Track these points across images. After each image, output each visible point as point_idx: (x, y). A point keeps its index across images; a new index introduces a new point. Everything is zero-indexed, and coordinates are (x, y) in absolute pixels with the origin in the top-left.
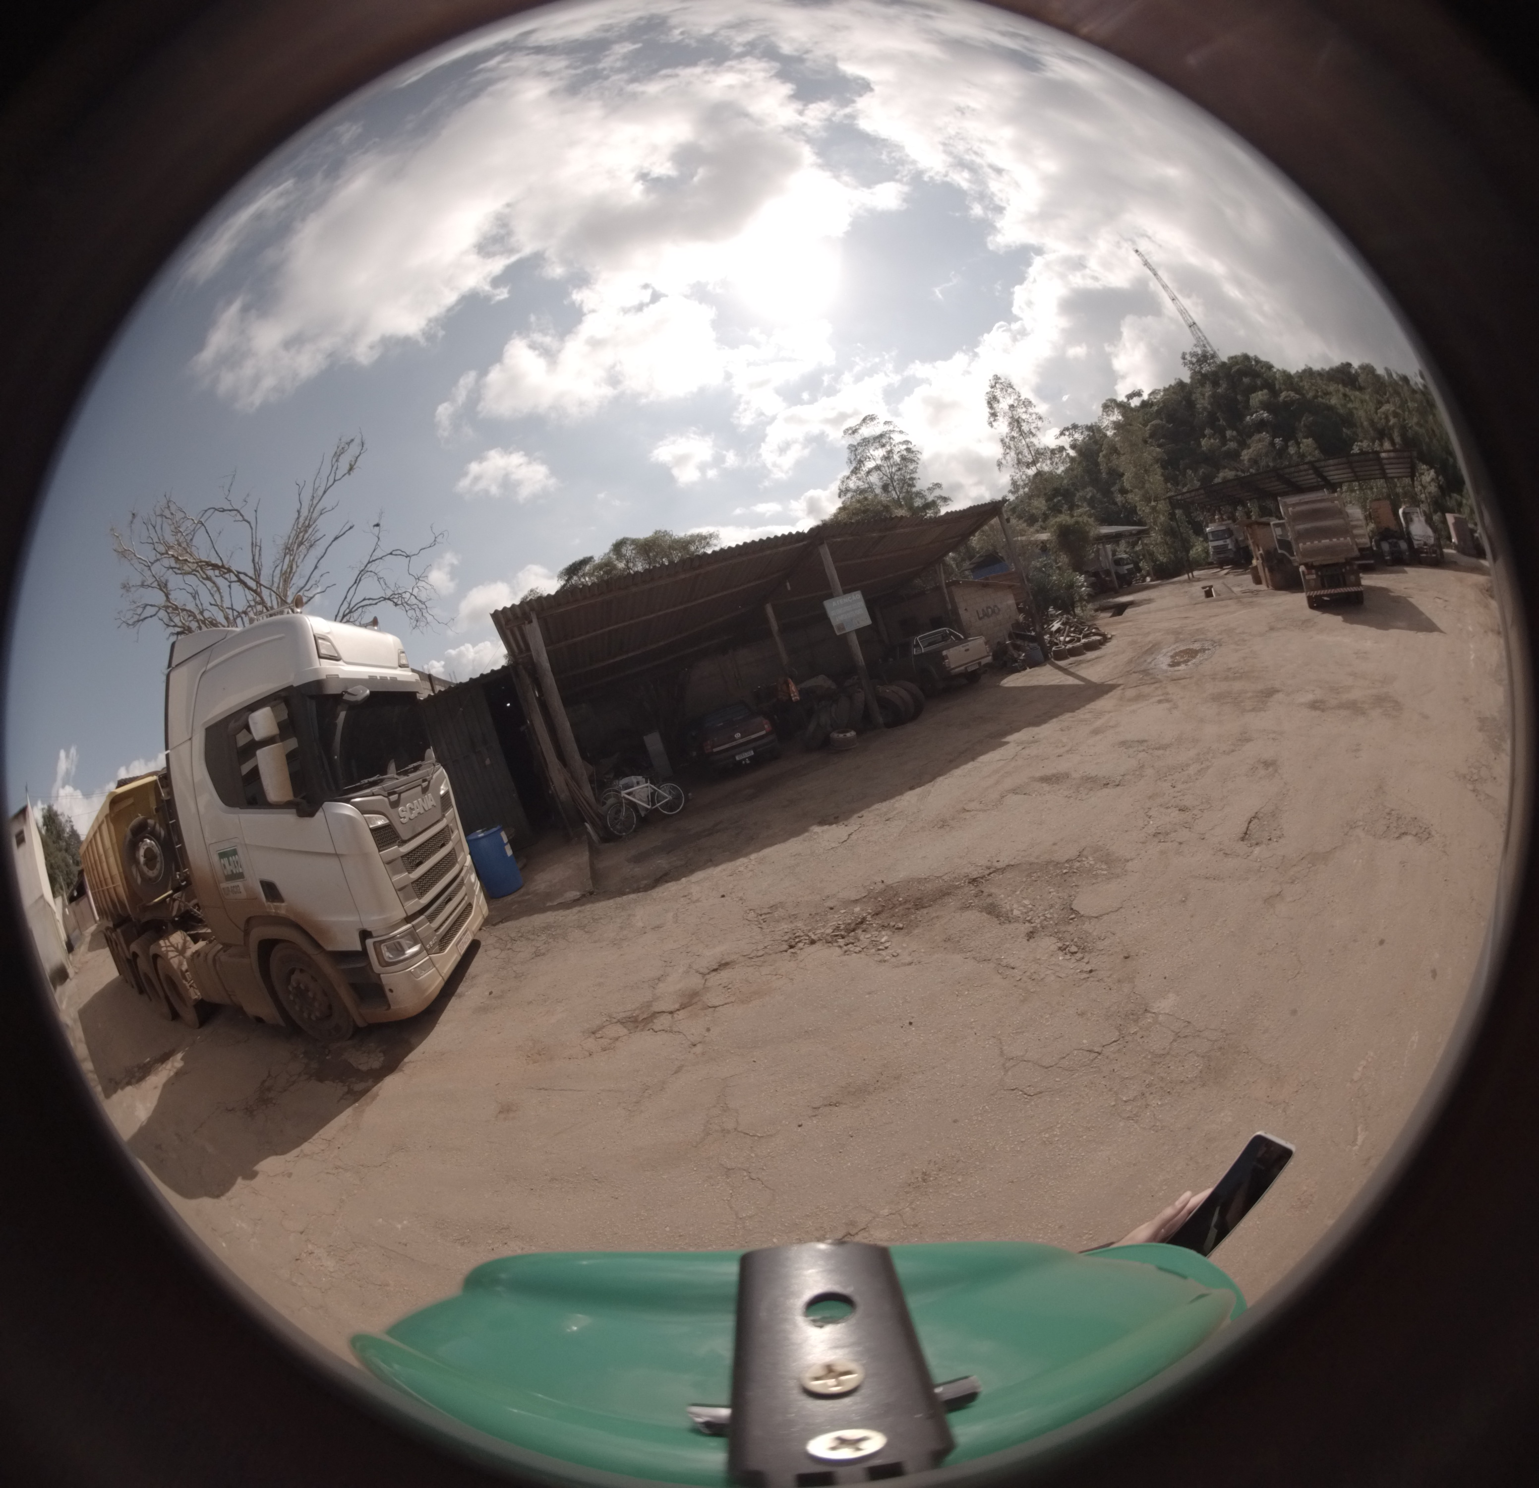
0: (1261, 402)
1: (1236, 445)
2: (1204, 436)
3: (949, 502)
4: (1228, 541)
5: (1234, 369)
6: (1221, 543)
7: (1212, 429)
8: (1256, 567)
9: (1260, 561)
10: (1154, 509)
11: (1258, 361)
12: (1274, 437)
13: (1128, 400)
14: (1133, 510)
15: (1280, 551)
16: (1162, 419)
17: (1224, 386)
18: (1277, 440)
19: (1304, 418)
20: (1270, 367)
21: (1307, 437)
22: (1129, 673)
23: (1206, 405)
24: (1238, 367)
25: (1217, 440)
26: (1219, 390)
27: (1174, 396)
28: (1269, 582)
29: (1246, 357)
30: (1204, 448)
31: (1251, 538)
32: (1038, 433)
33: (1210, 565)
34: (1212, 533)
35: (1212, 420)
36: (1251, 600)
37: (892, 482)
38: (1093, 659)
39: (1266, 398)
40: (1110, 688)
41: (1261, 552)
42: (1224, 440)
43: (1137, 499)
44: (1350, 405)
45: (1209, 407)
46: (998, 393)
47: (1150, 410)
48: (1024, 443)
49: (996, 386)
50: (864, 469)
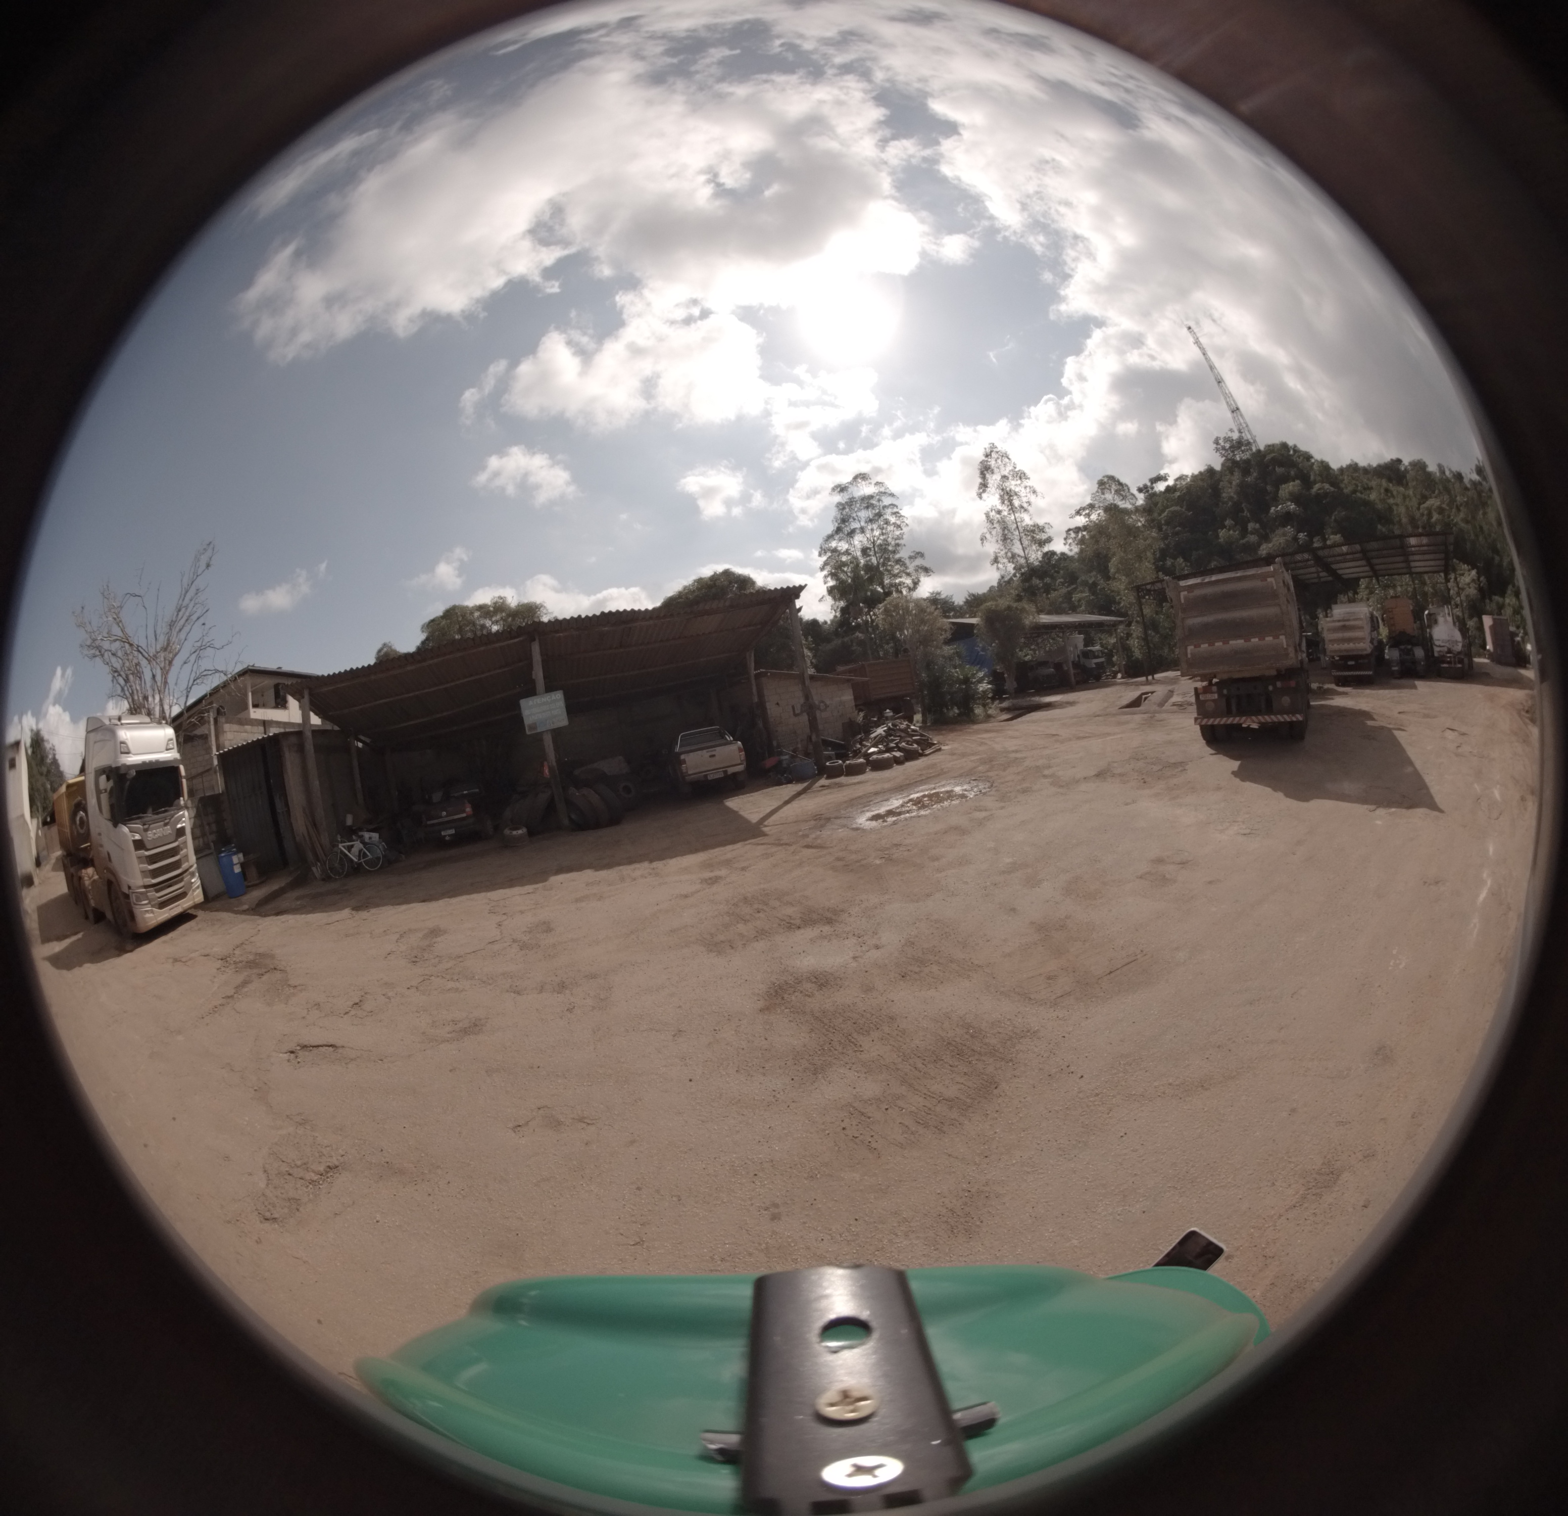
0: (1291, 494)
1: (1257, 538)
2: (1224, 527)
3: (931, 573)
5: (1268, 457)
7: (1233, 520)
11: (1295, 449)
12: (1299, 531)
13: (1152, 483)
14: (1115, 600)
16: (1182, 507)
17: (1255, 474)
18: (1301, 535)
19: (1336, 513)
20: (1308, 457)
21: (1334, 532)
23: (1232, 494)
24: (1273, 455)
25: (1237, 532)
26: (1249, 479)
27: (1200, 483)
29: (1284, 446)
30: (1221, 540)
32: (1029, 508)
35: (1236, 511)
37: (874, 546)
39: (1297, 489)
42: (1244, 532)
43: (1122, 587)
44: (1391, 501)
45: (1235, 496)
46: (992, 463)
47: (1172, 495)
48: (1013, 518)
49: (991, 455)
50: (847, 530)
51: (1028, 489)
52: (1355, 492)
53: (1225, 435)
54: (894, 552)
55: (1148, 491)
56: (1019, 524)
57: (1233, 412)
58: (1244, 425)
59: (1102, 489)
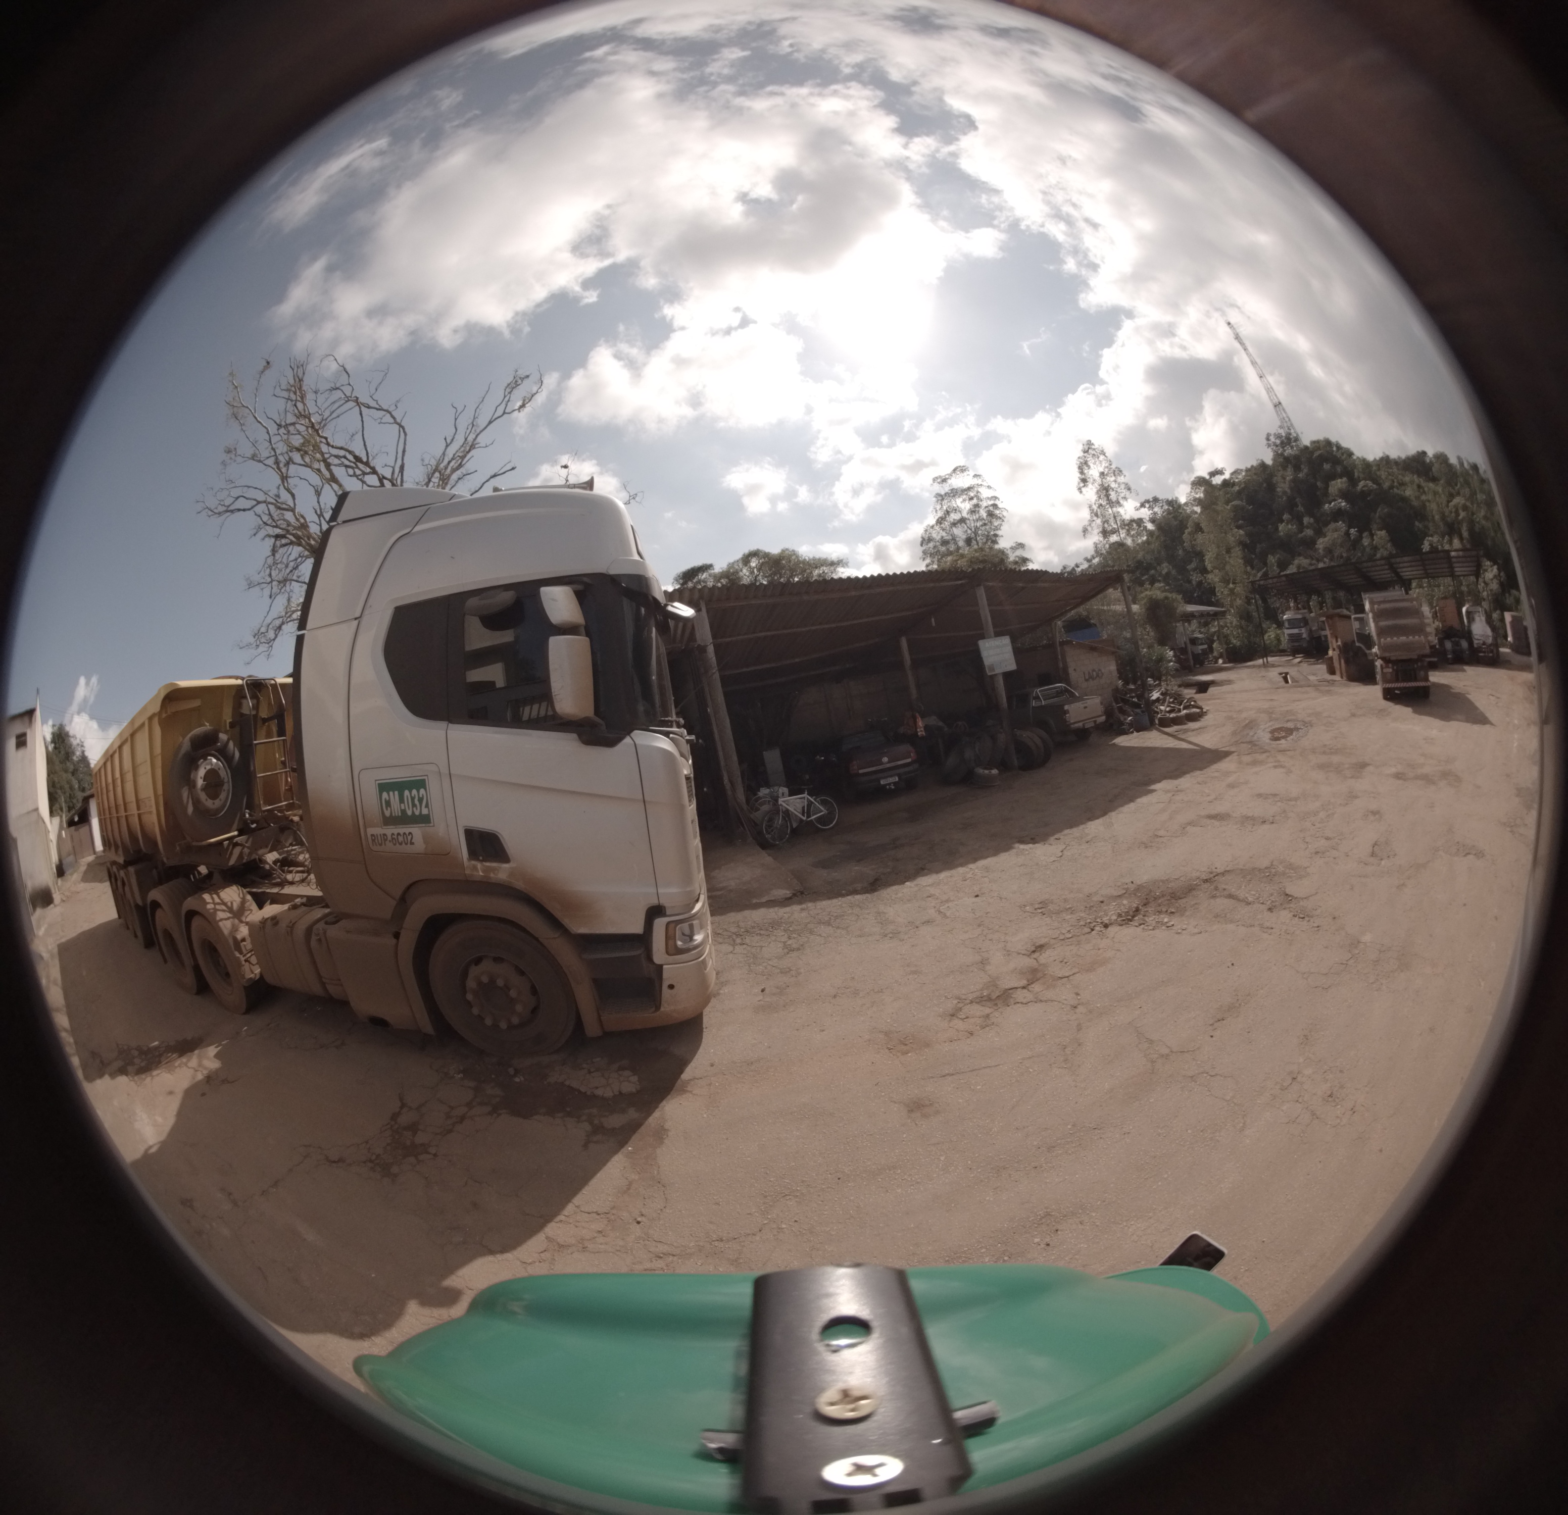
0: (1340, 490)
1: (1312, 532)
2: (1282, 521)
4: (1303, 630)
5: (1316, 454)
6: (1296, 631)
7: (1290, 514)
8: (1331, 658)
9: (1337, 652)
10: (1232, 591)
11: (1339, 447)
12: (1350, 527)
13: (1211, 477)
14: (1212, 591)
15: (1357, 644)
16: (1242, 501)
17: (1306, 471)
18: (1352, 531)
19: (1379, 509)
20: (1351, 457)
21: (1380, 529)
22: (1236, 743)
23: (1286, 489)
24: (1320, 452)
25: (1295, 526)
26: (1300, 475)
27: (1255, 477)
28: (1344, 674)
29: (1330, 445)
30: (1282, 534)
31: (1330, 629)
33: (1282, 652)
34: (1289, 620)
35: (1291, 506)
36: (1327, 688)
37: (976, 536)
38: (1197, 729)
39: (1344, 486)
40: (1227, 754)
41: (1339, 643)
42: (1301, 527)
43: (1217, 579)
44: (1424, 497)
45: (1289, 491)
46: (1090, 459)
47: (1231, 489)
48: (1111, 512)
49: (1088, 451)
51: (1121, 485)
53: (1275, 431)
54: (996, 542)
55: (1207, 484)
56: (1117, 518)
57: (1276, 406)
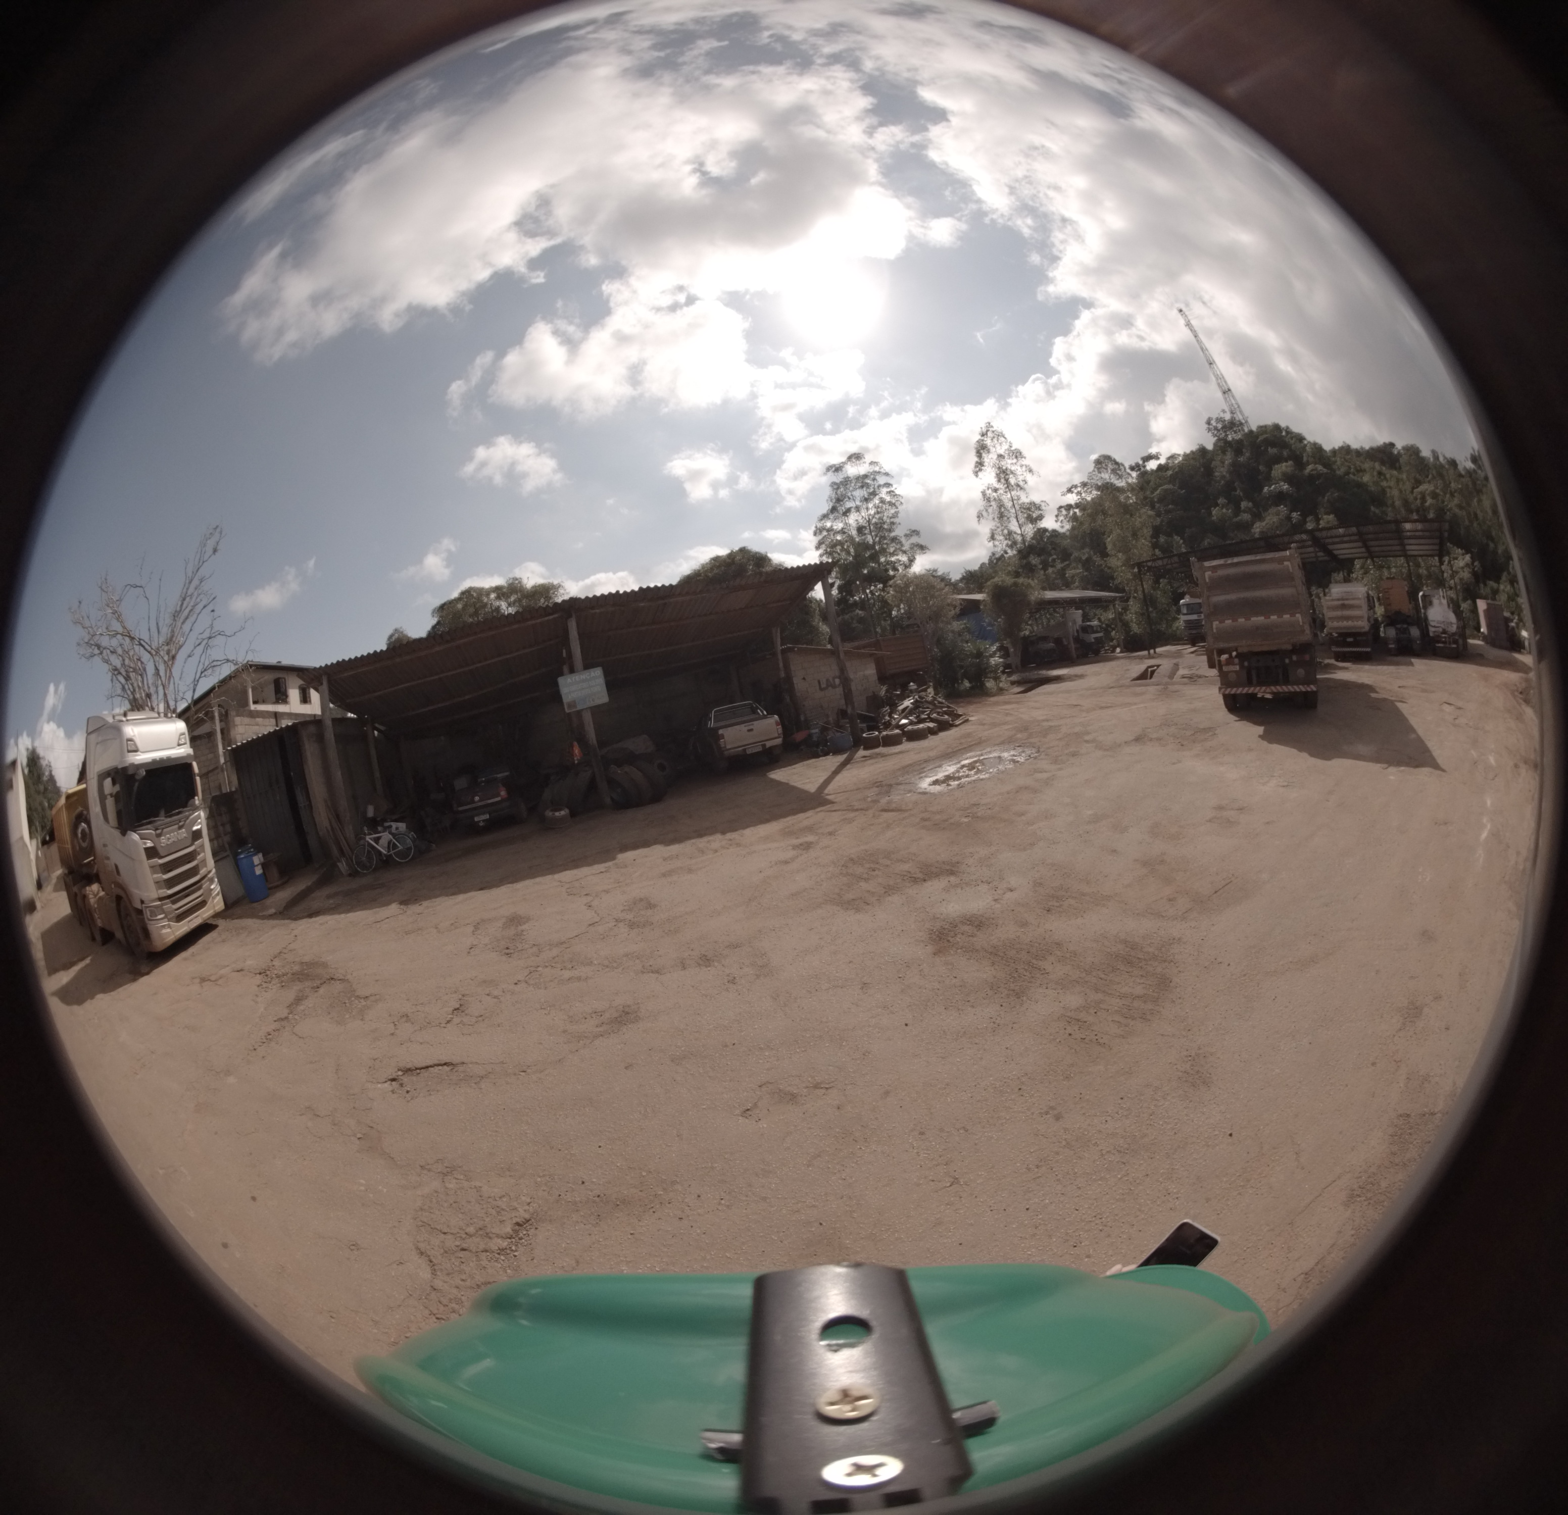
0: (1284, 474)
1: (1250, 516)
2: (1217, 505)
3: (927, 551)
5: (1261, 438)
6: (1194, 617)
7: (1226, 498)
11: (1288, 431)
12: (1291, 511)
13: (1144, 462)
14: (1113, 576)
16: (1174, 485)
17: (1247, 454)
18: (1294, 515)
19: (1329, 494)
20: (1300, 438)
21: (1328, 513)
23: (1224, 473)
24: (1265, 436)
25: (1230, 511)
26: (1241, 459)
27: (1192, 462)
29: (1277, 427)
30: (1215, 517)
32: (1026, 486)
34: (1187, 605)
35: (1228, 490)
37: (869, 525)
39: (1289, 470)
42: (1237, 511)
43: (1119, 564)
44: (1384, 484)
45: (1228, 476)
46: (988, 442)
47: (1164, 474)
48: (1009, 496)
49: (987, 434)
50: (842, 509)
51: (1024, 468)
52: (1347, 473)
53: (1217, 416)
54: (890, 531)
55: (1140, 469)
56: (1015, 502)
57: (1224, 393)
58: (1236, 406)
59: (1098, 469)
